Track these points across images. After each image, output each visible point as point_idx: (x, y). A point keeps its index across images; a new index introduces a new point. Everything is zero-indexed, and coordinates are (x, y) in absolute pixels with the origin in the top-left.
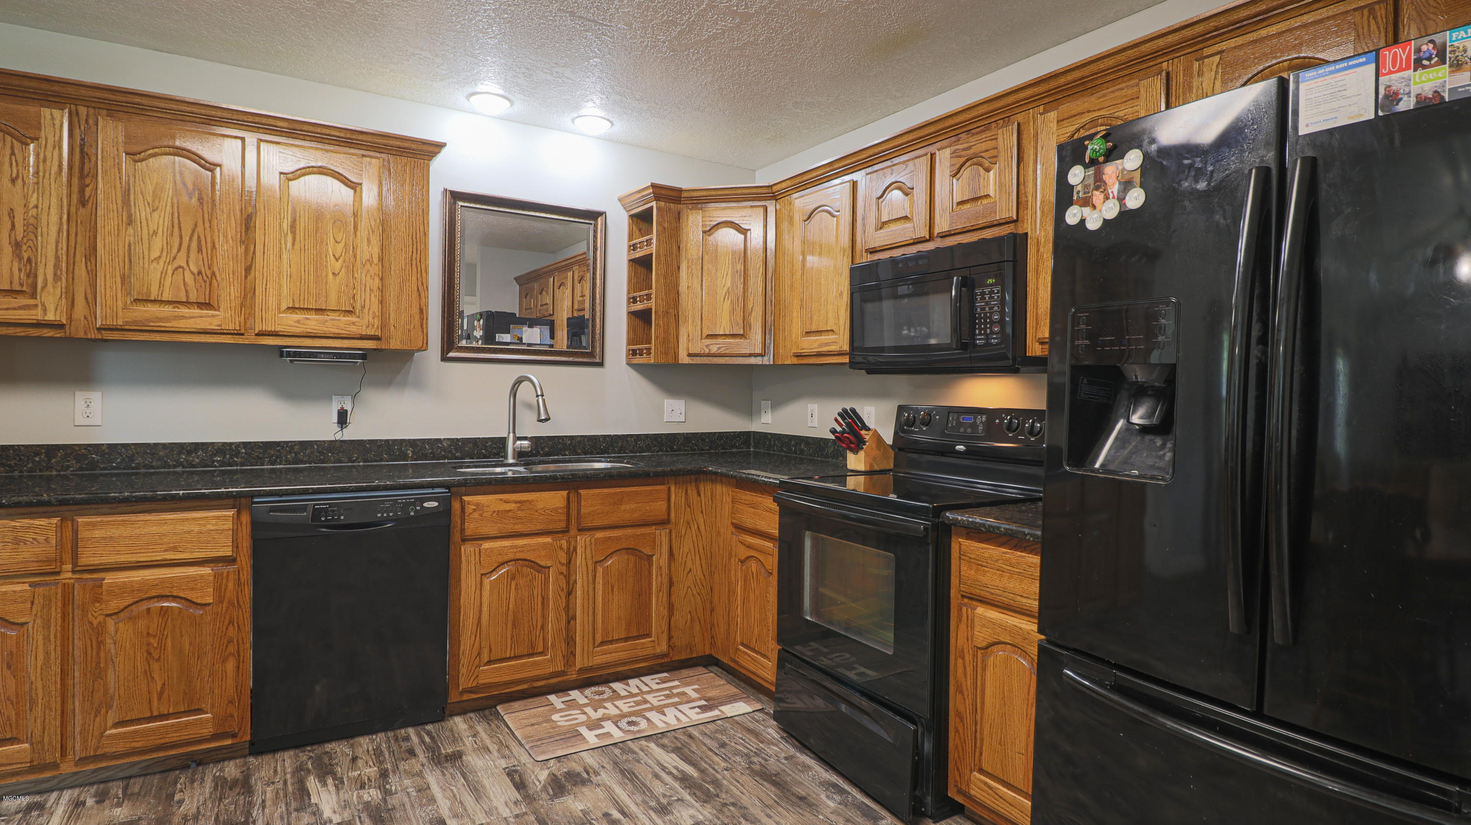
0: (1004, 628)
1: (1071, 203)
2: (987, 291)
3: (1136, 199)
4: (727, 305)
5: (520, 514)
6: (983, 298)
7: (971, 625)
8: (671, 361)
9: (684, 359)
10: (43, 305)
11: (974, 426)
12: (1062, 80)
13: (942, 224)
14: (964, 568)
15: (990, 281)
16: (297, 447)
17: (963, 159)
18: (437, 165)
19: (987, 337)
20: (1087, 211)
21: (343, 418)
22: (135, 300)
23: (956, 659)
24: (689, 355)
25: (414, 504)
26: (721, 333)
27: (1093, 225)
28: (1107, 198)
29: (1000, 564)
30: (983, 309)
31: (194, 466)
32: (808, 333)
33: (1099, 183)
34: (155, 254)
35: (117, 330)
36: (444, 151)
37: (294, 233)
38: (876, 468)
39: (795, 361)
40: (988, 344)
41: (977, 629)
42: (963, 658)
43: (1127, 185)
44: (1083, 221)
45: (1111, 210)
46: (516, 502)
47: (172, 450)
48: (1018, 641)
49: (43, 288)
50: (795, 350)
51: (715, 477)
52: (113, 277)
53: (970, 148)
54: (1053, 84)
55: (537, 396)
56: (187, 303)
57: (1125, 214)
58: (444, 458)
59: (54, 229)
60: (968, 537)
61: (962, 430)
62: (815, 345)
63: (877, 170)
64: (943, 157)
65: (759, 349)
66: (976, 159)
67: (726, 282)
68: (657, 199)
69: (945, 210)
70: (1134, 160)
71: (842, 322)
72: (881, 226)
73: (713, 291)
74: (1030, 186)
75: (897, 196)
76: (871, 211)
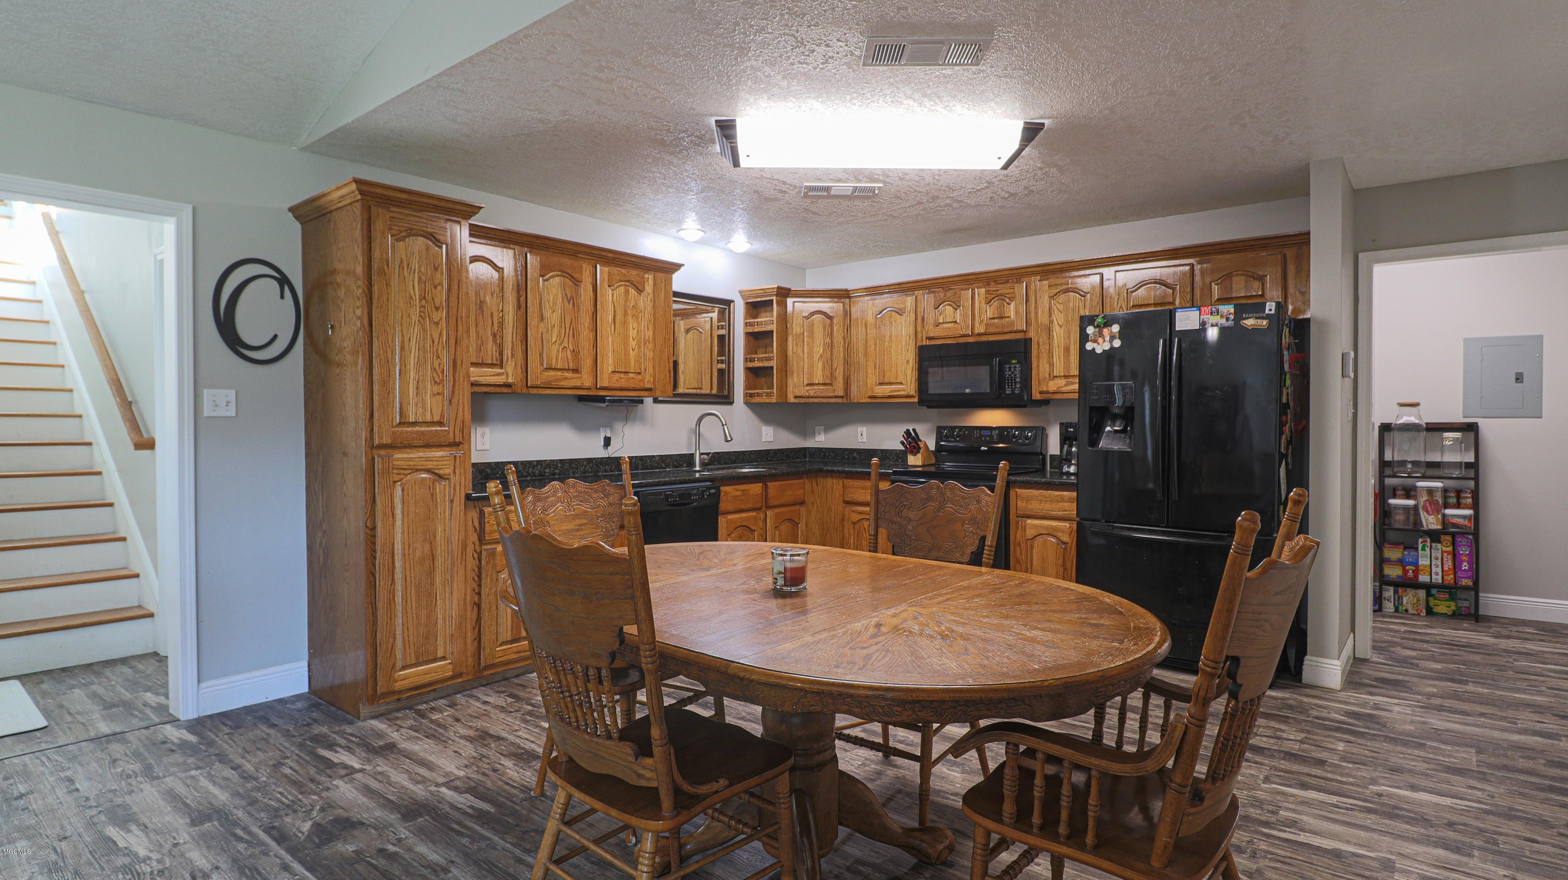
0: (1042, 527)
1: (1088, 341)
2: (1012, 366)
3: (1117, 343)
4: (820, 364)
5: (743, 498)
6: (1010, 370)
7: (1024, 529)
8: (784, 401)
9: (791, 399)
10: (507, 373)
11: (991, 436)
12: (1051, 267)
13: (980, 329)
14: (1019, 503)
15: (1013, 361)
16: (585, 463)
17: (993, 296)
18: (676, 277)
19: (1013, 390)
20: (1095, 345)
21: (607, 442)
22: (546, 369)
23: (1015, 548)
24: (796, 397)
25: (705, 491)
26: (817, 382)
27: (1099, 350)
28: (1104, 341)
29: (1039, 498)
30: (1010, 375)
31: (535, 476)
32: (880, 384)
33: (1101, 335)
34: (554, 340)
35: (537, 387)
36: (682, 268)
37: (615, 324)
38: (926, 464)
39: (869, 400)
40: (1013, 393)
41: (1028, 530)
42: (1020, 546)
43: (1112, 338)
44: (1094, 349)
45: (1107, 346)
46: (741, 490)
47: (525, 466)
48: (1050, 532)
49: (507, 361)
50: (870, 394)
51: (831, 473)
52: (536, 354)
53: (998, 290)
54: (1046, 268)
55: (723, 425)
56: (568, 370)
57: (1112, 348)
58: (657, 468)
59: (511, 325)
60: (1020, 488)
61: (983, 439)
62: (888, 391)
63: (934, 292)
64: (981, 292)
65: (841, 393)
66: (1001, 297)
67: (819, 350)
68: (777, 295)
69: (981, 322)
70: (1116, 328)
71: (909, 378)
72: (938, 325)
73: (811, 356)
74: (1033, 315)
75: (949, 309)
76: (931, 316)
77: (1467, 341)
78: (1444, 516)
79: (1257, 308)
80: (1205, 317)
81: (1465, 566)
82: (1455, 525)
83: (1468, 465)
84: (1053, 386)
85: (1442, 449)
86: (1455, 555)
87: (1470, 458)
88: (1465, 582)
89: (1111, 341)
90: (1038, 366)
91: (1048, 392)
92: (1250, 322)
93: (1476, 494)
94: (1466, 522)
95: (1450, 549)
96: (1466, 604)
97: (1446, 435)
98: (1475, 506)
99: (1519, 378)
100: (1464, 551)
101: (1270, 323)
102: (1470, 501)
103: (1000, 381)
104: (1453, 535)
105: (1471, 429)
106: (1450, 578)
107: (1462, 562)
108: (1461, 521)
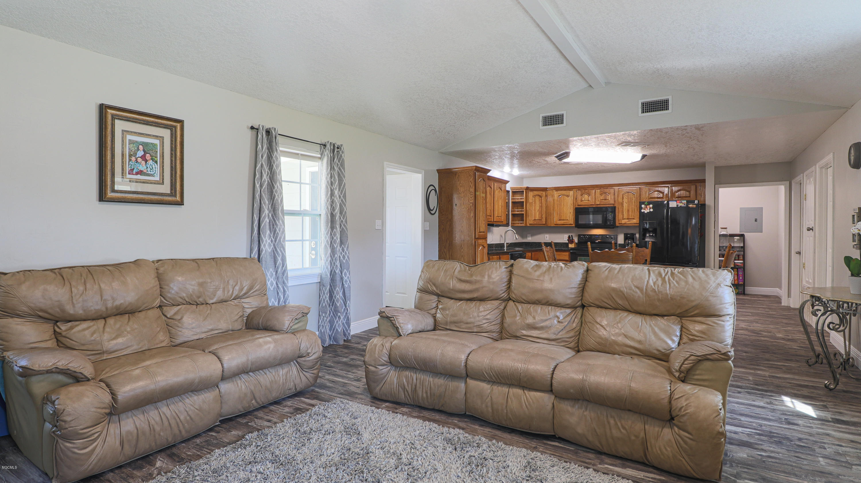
1: (642, 209)
3: (652, 210)
4: (538, 213)
6: (609, 216)
8: (525, 225)
9: (527, 225)
11: (599, 238)
12: (623, 184)
13: (598, 203)
15: (610, 214)
17: (602, 192)
19: (610, 223)
20: (644, 210)
24: (529, 224)
26: (537, 219)
27: (646, 212)
28: (647, 209)
30: (609, 218)
32: (559, 220)
33: (647, 207)
37: (497, 201)
38: (574, 247)
39: (555, 225)
43: (650, 208)
44: (644, 212)
45: (648, 211)
50: (555, 223)
53: (604, 191)
54: (621, 185)
57: (650, 211)
61: (596, 238)
62: (562, 222)
63: (580, 190)
64: (598, 191)
65: (544, 223)
66: (605, 193)
67: (538, 208)
68: (525, 189)
69: (598, 200)
70: (651, 206)
71: (571, 218)
72: (582, 201)
73: (535, 210)
74: (616, 199)
75: (586, 196)
76: (579, 198)
77: (741, 209)
78: (735, 263)
79: (693, 202)
80: (678, 204)
81: (741, 278)
82: (738, 266)
83: (742, 247)
84: (623, 222)
85: (734, 242)
86: (738, 275)
87: (742, 245)
88: (741, 283)
89: (650, 209)
90: (618, 215)
91: (622, 224)
92: (691, 206)
93: (744, 256)
94: (741, 265)
95: (736, 273)
96: (741, 290)
97: (735, 238)
98: (744, 259)
99: (756, 220)
100: (741, 273)
101: (696, 206)
102: (742, 258)
103: (605, 220)
104: (737, 269)
105: (742, 236)
106: (736, 282)
107: (740, 277)
108: (739, 264)
